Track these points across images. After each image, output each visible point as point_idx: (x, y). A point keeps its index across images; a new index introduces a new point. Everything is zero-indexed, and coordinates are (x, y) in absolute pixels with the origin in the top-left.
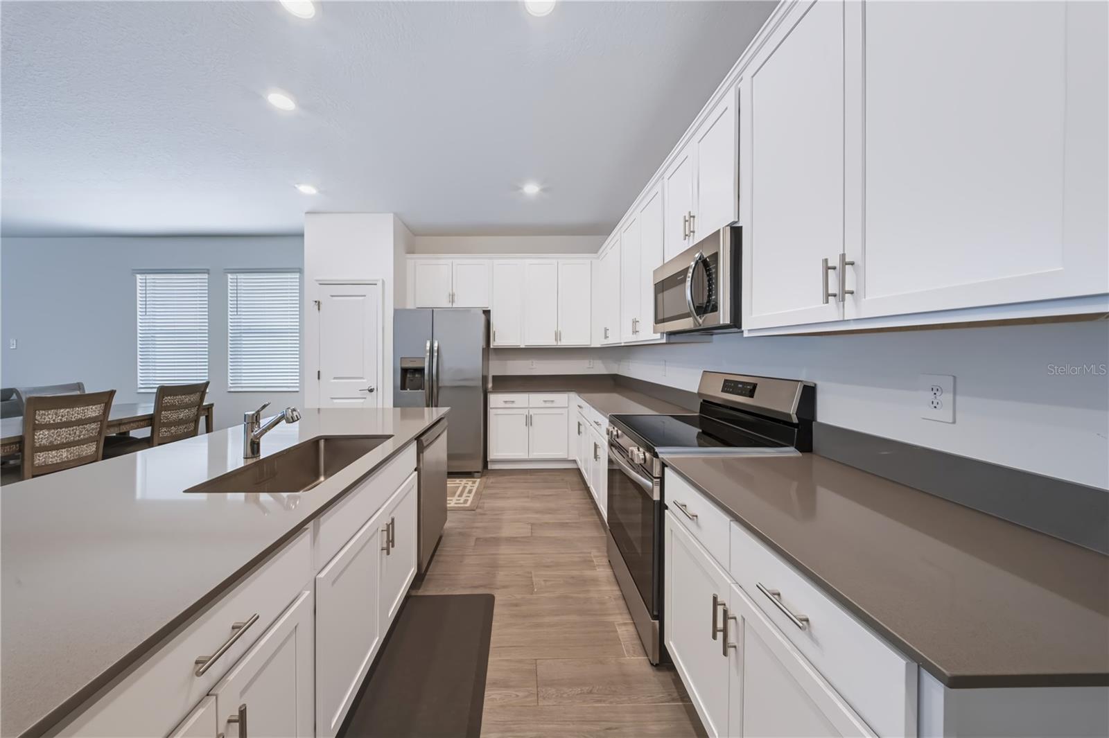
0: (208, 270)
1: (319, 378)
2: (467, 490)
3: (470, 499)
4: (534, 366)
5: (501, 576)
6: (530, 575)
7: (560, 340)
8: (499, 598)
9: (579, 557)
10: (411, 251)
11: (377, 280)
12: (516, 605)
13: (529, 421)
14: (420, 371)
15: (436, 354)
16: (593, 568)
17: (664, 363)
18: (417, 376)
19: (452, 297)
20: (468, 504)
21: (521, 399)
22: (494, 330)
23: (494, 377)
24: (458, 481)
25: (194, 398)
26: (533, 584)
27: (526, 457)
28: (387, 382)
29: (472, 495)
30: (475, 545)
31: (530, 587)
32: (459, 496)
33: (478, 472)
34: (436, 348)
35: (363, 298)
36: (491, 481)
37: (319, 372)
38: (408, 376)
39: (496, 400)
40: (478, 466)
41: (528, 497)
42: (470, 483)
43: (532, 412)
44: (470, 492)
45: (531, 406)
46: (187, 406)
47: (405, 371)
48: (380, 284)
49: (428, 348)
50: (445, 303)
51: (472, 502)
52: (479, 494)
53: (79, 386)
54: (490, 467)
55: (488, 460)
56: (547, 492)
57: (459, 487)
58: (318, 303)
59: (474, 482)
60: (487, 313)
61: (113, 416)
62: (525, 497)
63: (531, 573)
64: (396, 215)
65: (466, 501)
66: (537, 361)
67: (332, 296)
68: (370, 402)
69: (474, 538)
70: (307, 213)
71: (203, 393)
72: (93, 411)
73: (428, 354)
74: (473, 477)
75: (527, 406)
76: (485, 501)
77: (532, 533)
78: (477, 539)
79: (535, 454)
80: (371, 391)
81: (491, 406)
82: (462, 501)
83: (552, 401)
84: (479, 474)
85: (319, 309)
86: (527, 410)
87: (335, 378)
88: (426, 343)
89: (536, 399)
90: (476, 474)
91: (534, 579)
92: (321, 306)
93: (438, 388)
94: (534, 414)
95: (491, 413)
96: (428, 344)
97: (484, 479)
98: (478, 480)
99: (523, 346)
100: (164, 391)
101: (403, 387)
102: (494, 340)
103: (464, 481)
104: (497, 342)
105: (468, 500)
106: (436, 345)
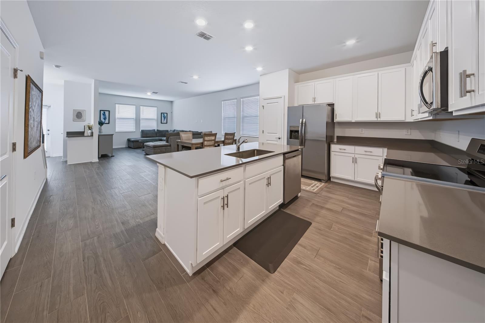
0: (236, 98)
1: (263, 133)
2: (316, 186)
3: (316, 190)
4: (363, 132)
5: (318, 219)
6: (332, 224)
7: (380, 117)
8: (314, 224)
9: (364, 229)
10: (297, 81)
11: (282, 96)
12: (320, 230)
13: (355, 161)
14: (297, 131)
15: (304, 125)
16: (371, 236)
17: (458, 132)
18: (296, 134)
19: (314, 99)
20: (314, 191)
21: (350, 149)
22: (336, 113)
23: (337, 137)
24: (313, 181)
25: (232, 137)
26: (332, 227)
27: (353, 179)
28: (285, 135)
29: (317, 188)
30: (311, 205)
31: (330, 227)
32: (311, 187)
33: (324, 180)
34: (304, 122)
35: (277, 103)
36: (330, 186)
37: (263, 131)
38: (293, 133)
39: (334, 147)
40: (324, 177)
41: (348, 197)
42: (319, 184)
43: (357, 156)
44: (317, 187)
45: (355, 153)
46: (230, 139)
47: (291, 132)
48: (283, 97)
49: (301, 122)
50: (310, 102)
51: (316, 191)
52: (321, 189)
53: (211, 132)
54: (332, 180)
55: (331, 176)
56: (360, 198)
57: (312, 184)
58: (263, 106)
59: (321, 184)
60: (332, 105)
61: (217, 140)
62: (346, 197)
63: (333, 224)
64: (290, 69)
65: (314, 190)
66: (365, 129)
67: (268, 103)
68: (279, 142)
69: (312, 203)
70: (261, 76)
71: (234, 136)
72: (213, 138)
73: (301, 125)
74: (321, 182)
75: (354, 153)
76: (323, 192)
77: (342, 211)
78: (313, 204)
79: (358, 179)
80: (279, 139)
81: (332, 151)
82: (312, 189)
83: (371, 152)
84: (324, 181)
85: (263, 108)
86: (354, 155)
87: (268, 133)
88: (300, 120)
89: (360, 150)
90: (323, 181)
91: (333, 226)
93: (305, 140)
94: (358, 157)
95: (332, 154)
96: (301, 120)
97: (327, 184)
98: (324, 184)
99: (353, 121)
100: (226, 134)
101: (291, 138)
102: (336, 118)
103: (316, 182)
104: (337, 119)
105: (315, 189)
106: (304, 120)
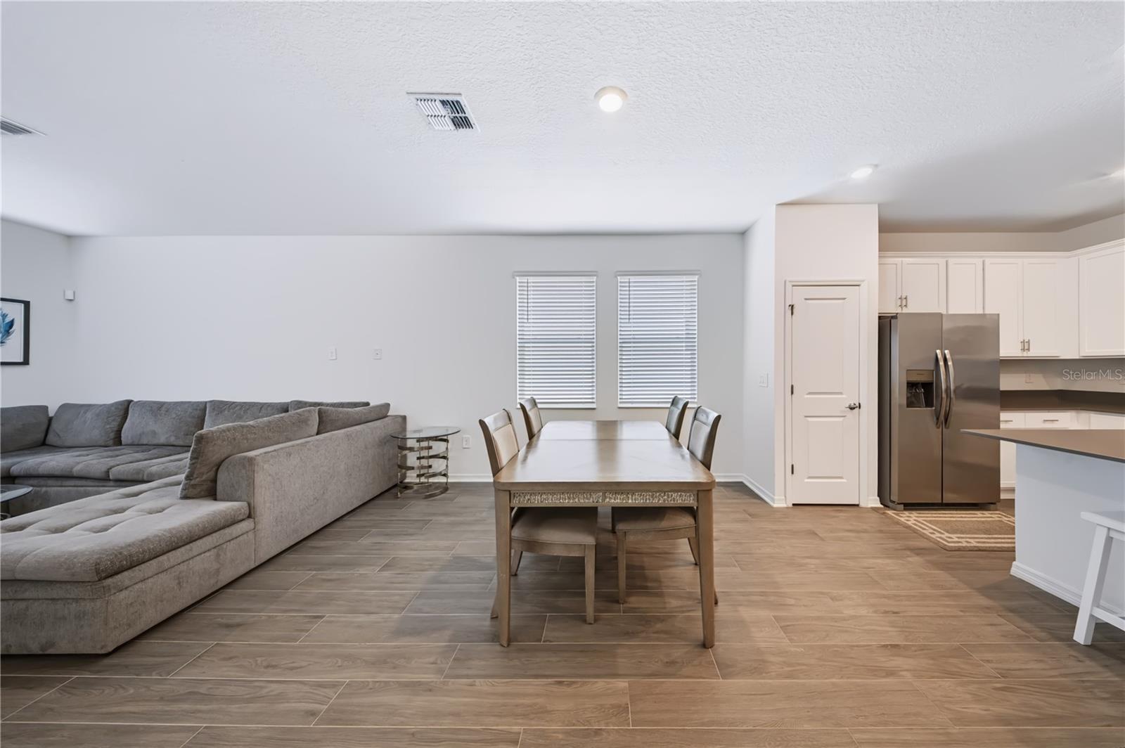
1: (792, 393)
11: (861, 281)
14: (928, 385)
15: (950, 366)
19: (903, 300)
34: (949, 359)
35: (842, 300)
37: (792, 386)
47: (911, 385)
48: (863, 284)
58: (792, 307)
64: (879, 206)
67: (806, 299)
80: (852, 409)
85: (792, 314)
87: (810, 393)
92: (795, 310)
106: (947, 353)
